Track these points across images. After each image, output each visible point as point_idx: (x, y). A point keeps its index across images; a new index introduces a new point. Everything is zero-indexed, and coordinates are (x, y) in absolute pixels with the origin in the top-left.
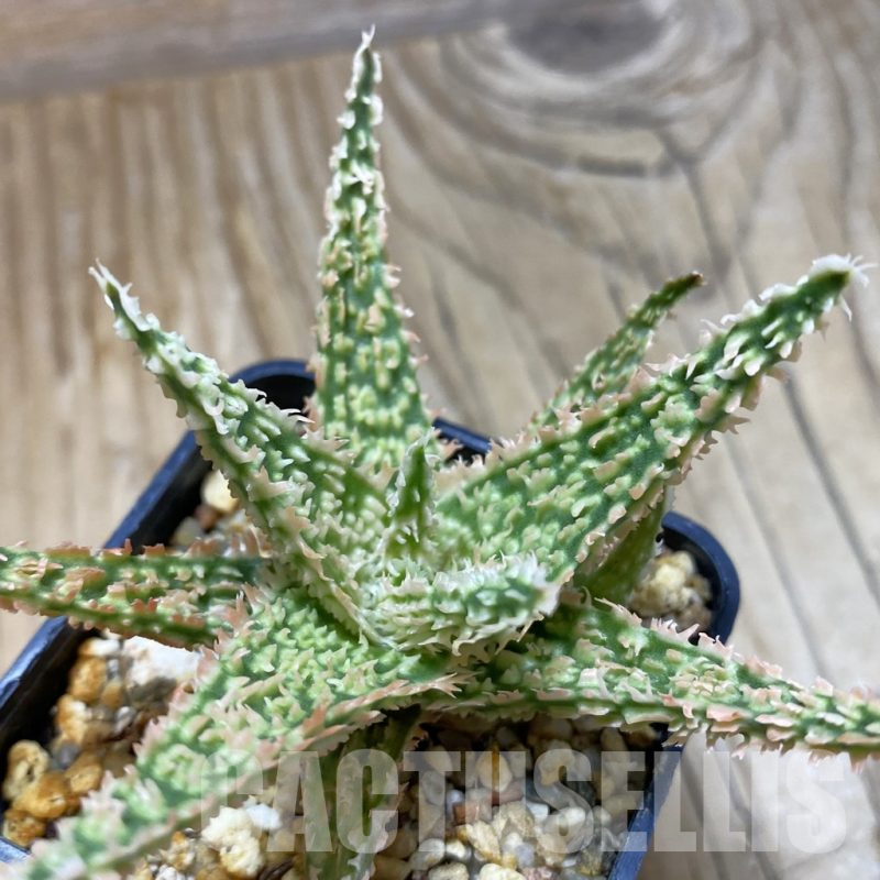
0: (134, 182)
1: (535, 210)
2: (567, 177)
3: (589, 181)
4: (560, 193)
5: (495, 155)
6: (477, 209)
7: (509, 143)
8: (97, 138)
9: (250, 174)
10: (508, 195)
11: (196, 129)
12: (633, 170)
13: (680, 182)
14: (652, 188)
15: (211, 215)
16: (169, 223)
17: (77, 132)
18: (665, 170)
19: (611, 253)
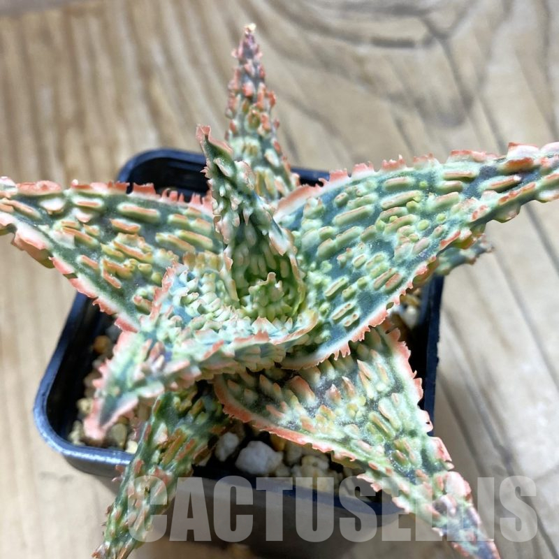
0: (84, 65)
1: (344, 72)
2: (364, 50)
3: (379, 52)
4: (360, 61)
5: (316, 38)
6: (306, 73)
7: (325, 30)
8: (58, 38)
9: (158, 58)
10: (326, 63)
11: (122, 31)
12: (407, 44)
13: (438, 50)
14: (420, 55)
15: (135, 85)
16: (108, 91)
17: (45, 35)
18: (427, 43)
19: (395, 98)
